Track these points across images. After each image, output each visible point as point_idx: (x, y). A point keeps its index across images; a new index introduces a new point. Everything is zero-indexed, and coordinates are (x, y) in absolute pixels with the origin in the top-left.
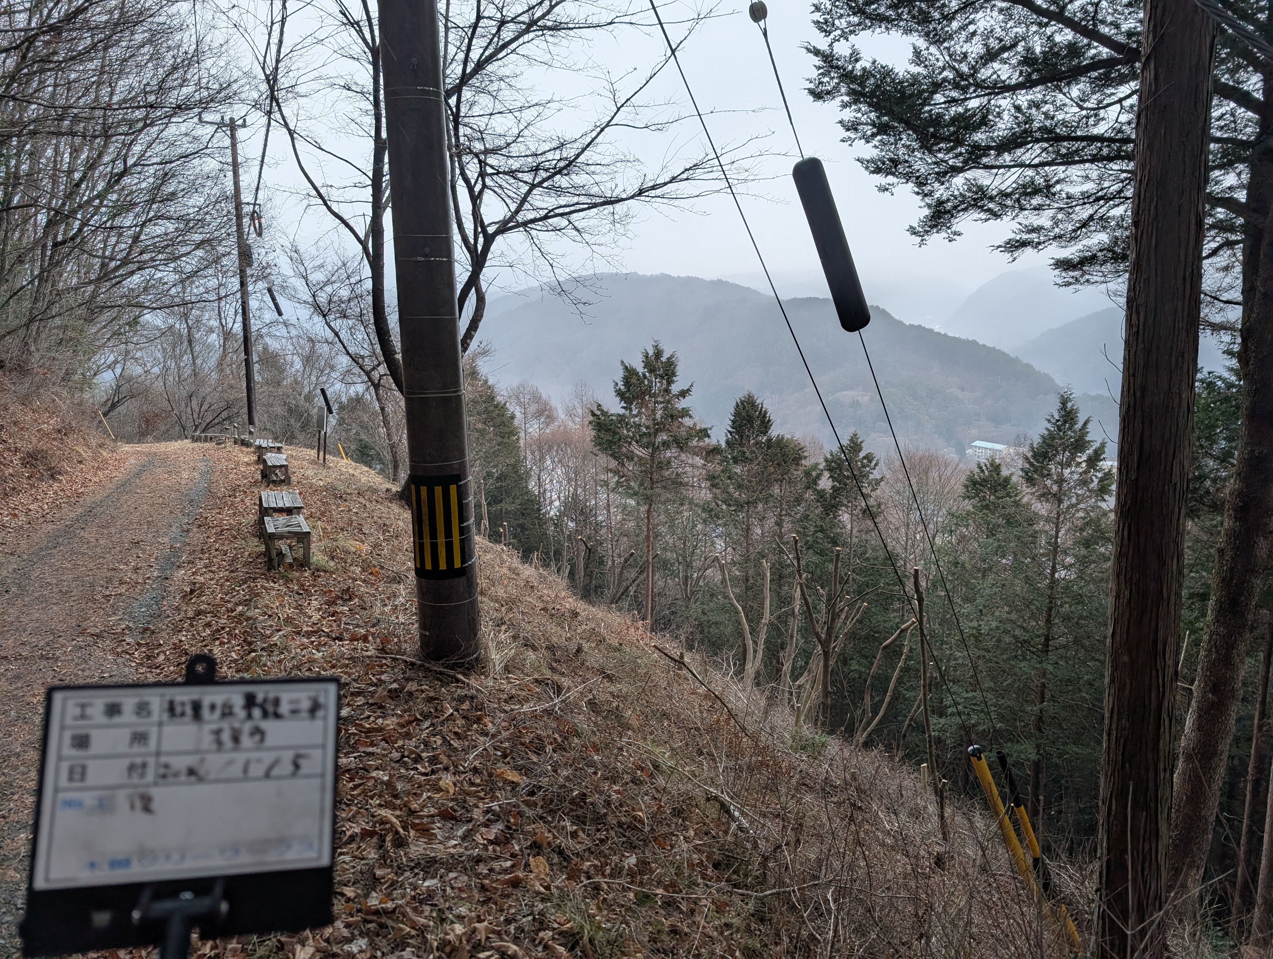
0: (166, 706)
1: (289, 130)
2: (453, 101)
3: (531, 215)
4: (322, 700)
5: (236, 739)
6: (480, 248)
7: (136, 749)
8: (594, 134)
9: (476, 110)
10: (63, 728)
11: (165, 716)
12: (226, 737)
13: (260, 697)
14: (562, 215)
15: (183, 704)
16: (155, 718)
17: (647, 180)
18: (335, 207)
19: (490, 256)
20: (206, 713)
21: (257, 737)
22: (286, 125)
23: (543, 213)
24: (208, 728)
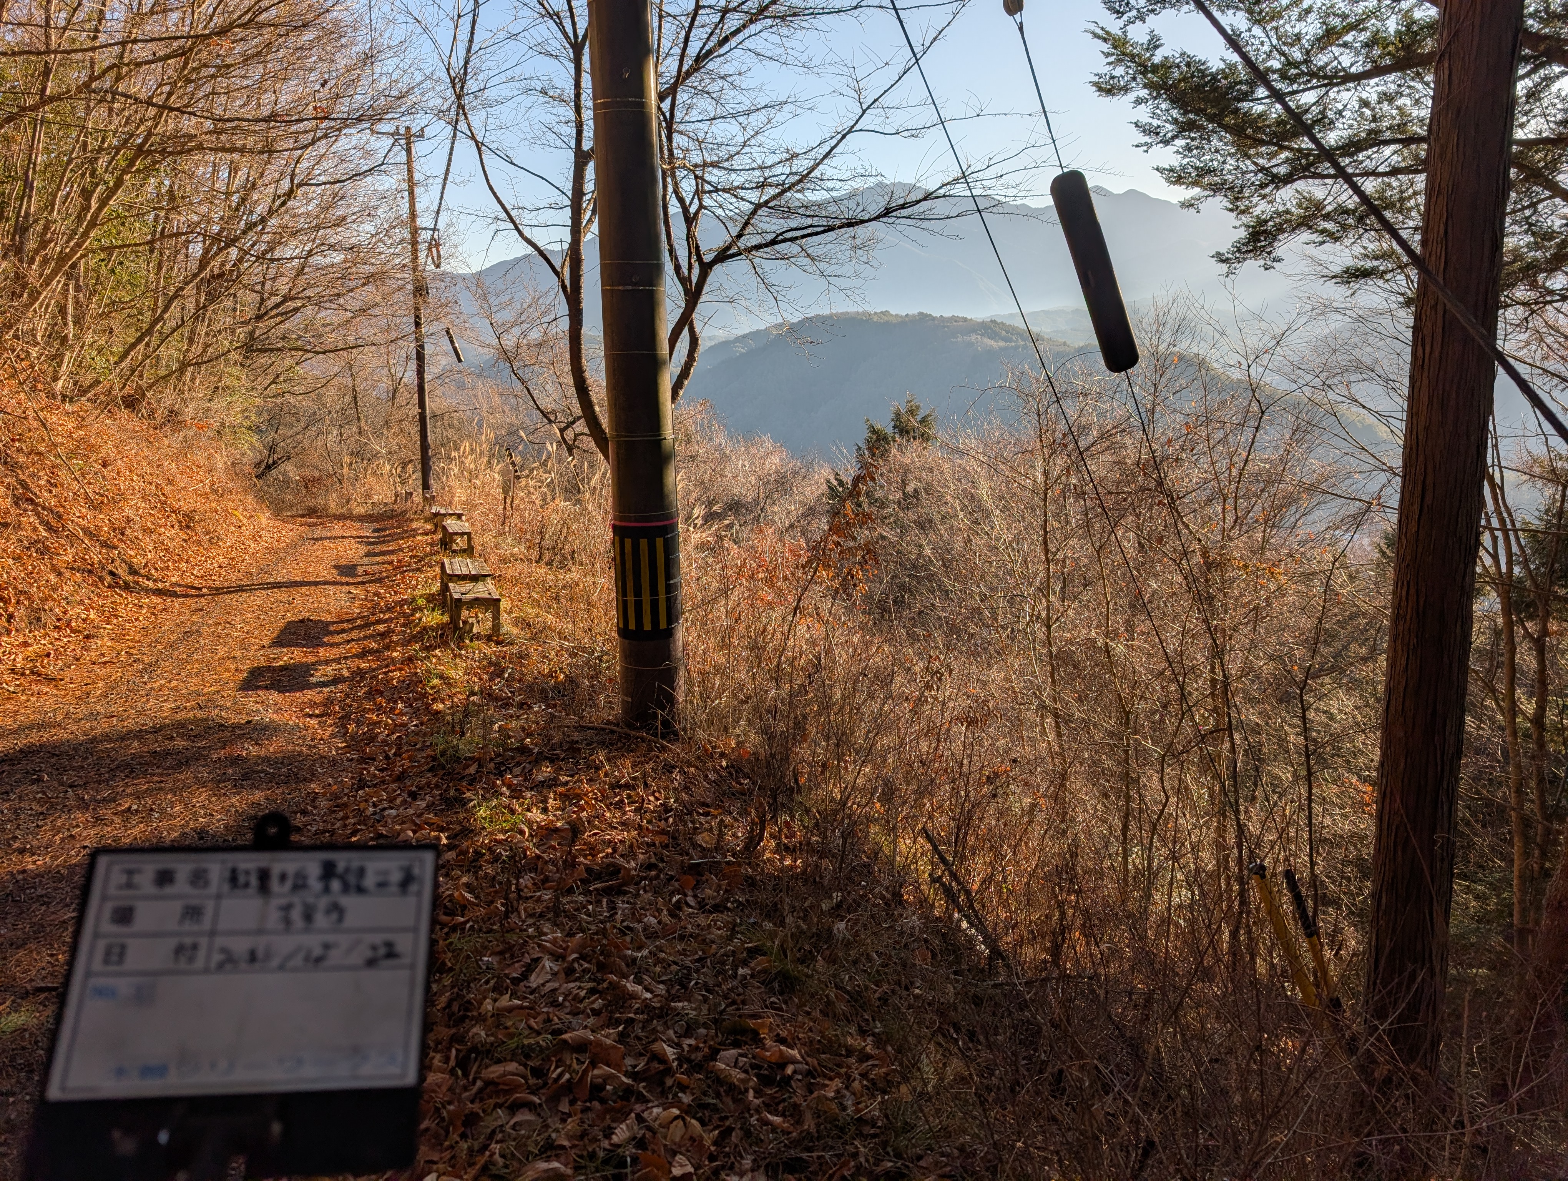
0: (227, 874)
1: (477, 142)
2: (666, 105)
3: (754, 241)
4: (416, 871)
5: (308, 917)
6: (694, 279)
7: (188, 926)
8: (834, 141)
9: (694, 115)
10: (104, 898)
11: (226, 887)
12: (296, 915)
13: (341, 866)
14: (793, 239)
15: (247, 873)
16: (213, 889)
17: (895, 197)
18: (527, 232)
19: (706, 289)
20: (275, 885)
21: (334, 916)
22: (473, 137)
23: (769, 237)
24: (276, 902)
